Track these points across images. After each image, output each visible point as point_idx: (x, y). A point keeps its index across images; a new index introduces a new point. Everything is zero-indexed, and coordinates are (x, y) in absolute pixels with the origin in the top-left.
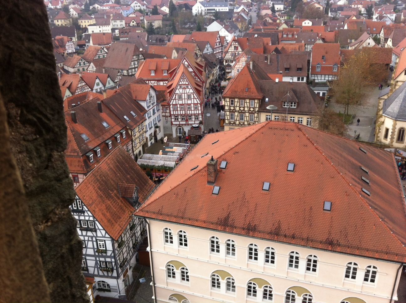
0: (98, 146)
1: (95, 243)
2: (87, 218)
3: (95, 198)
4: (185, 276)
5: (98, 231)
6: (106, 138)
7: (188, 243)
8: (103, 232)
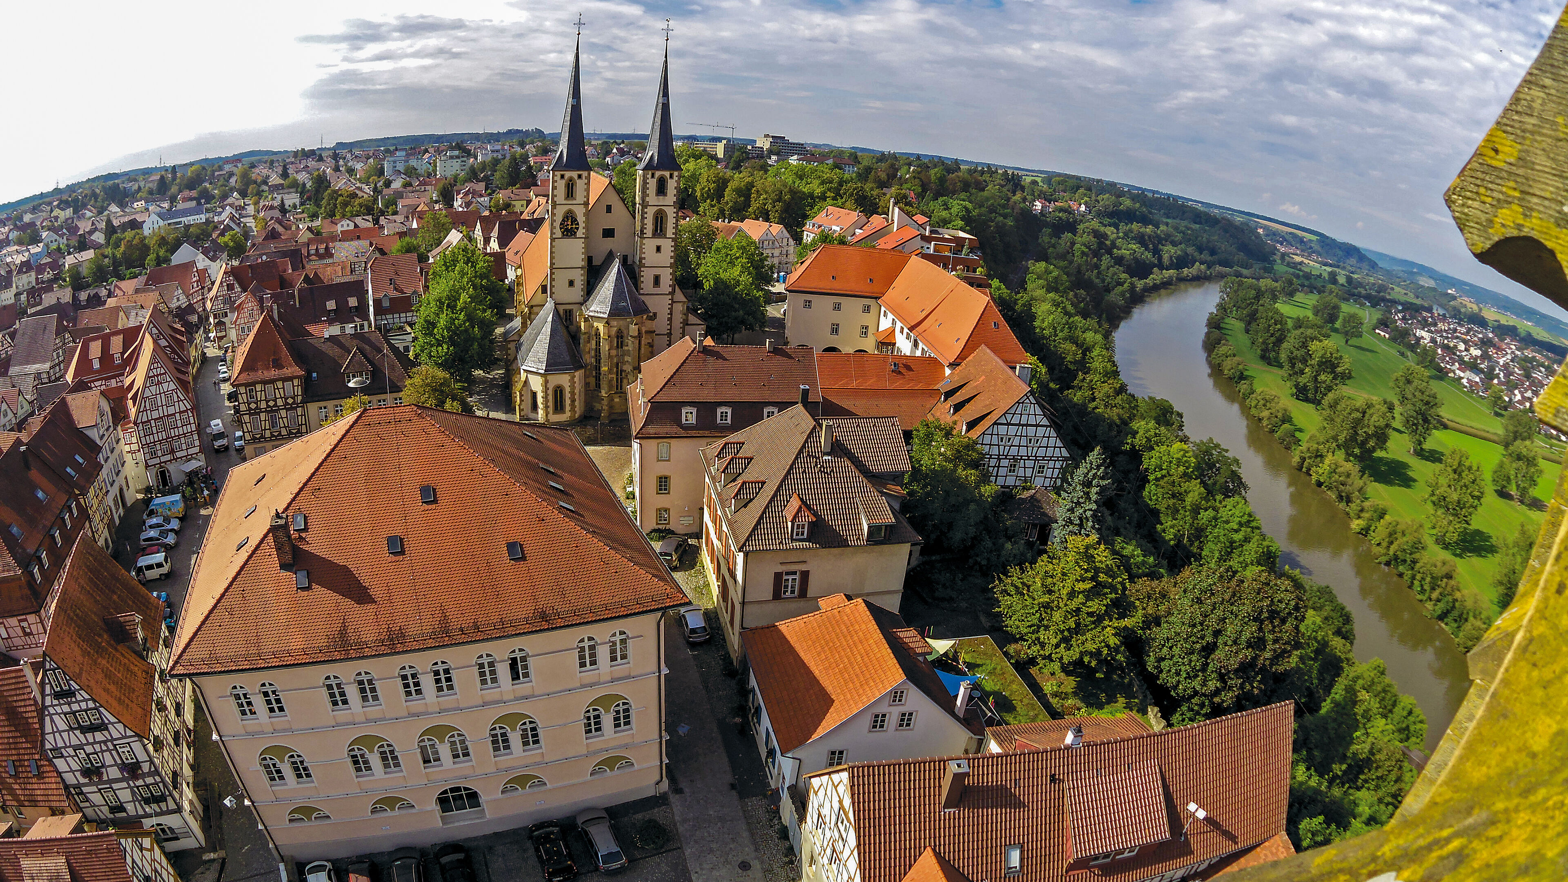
0: (40, 546)
1: (114, 753)
2: (84, 705)
3: (80, 659)
4: (301, 771)
5: (110, 726)
6: (48, 524)
7: (284, 704)
8: (120, 727)
